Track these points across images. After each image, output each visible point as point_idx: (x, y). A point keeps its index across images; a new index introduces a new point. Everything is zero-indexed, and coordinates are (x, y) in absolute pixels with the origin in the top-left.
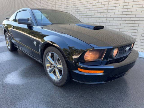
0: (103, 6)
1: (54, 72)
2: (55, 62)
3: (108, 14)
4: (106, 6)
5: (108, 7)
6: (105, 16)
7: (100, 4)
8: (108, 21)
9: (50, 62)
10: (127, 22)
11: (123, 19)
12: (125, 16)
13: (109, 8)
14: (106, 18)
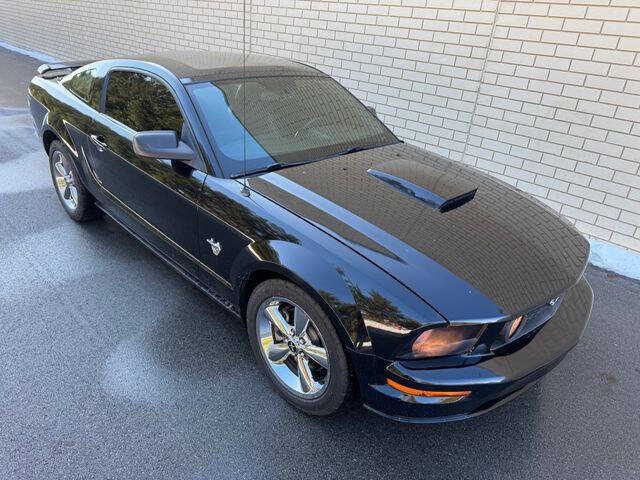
0: (471, 28)
1: (292, 364)
2: (297, 333)
3: (490, 67)
4: (482, 29)
5: (491, 36)
6: (475, 75)
7: (459, 16)
8: (483, 100)
9: (273, 326)
10: (561, 114)
11: (547, 100)
12: (557, 89)
13: (497, 44)
14: (478, 84)
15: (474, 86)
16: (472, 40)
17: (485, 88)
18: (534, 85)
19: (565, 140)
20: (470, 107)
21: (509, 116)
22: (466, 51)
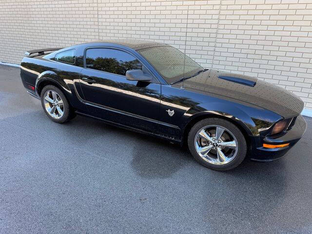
15: (212, 49)
16: (210, 31)
17: (217, 49)
18: (237, 46)
19: (252, 65)
20: (212, 57)
21: (228, 59)
22: (208, 35)
